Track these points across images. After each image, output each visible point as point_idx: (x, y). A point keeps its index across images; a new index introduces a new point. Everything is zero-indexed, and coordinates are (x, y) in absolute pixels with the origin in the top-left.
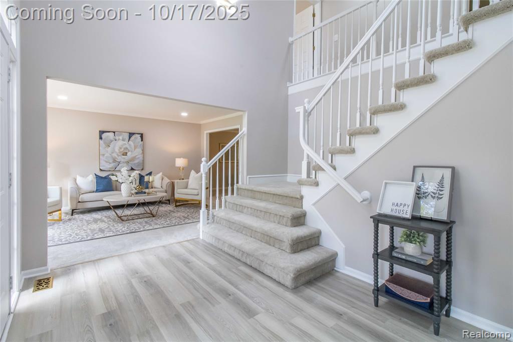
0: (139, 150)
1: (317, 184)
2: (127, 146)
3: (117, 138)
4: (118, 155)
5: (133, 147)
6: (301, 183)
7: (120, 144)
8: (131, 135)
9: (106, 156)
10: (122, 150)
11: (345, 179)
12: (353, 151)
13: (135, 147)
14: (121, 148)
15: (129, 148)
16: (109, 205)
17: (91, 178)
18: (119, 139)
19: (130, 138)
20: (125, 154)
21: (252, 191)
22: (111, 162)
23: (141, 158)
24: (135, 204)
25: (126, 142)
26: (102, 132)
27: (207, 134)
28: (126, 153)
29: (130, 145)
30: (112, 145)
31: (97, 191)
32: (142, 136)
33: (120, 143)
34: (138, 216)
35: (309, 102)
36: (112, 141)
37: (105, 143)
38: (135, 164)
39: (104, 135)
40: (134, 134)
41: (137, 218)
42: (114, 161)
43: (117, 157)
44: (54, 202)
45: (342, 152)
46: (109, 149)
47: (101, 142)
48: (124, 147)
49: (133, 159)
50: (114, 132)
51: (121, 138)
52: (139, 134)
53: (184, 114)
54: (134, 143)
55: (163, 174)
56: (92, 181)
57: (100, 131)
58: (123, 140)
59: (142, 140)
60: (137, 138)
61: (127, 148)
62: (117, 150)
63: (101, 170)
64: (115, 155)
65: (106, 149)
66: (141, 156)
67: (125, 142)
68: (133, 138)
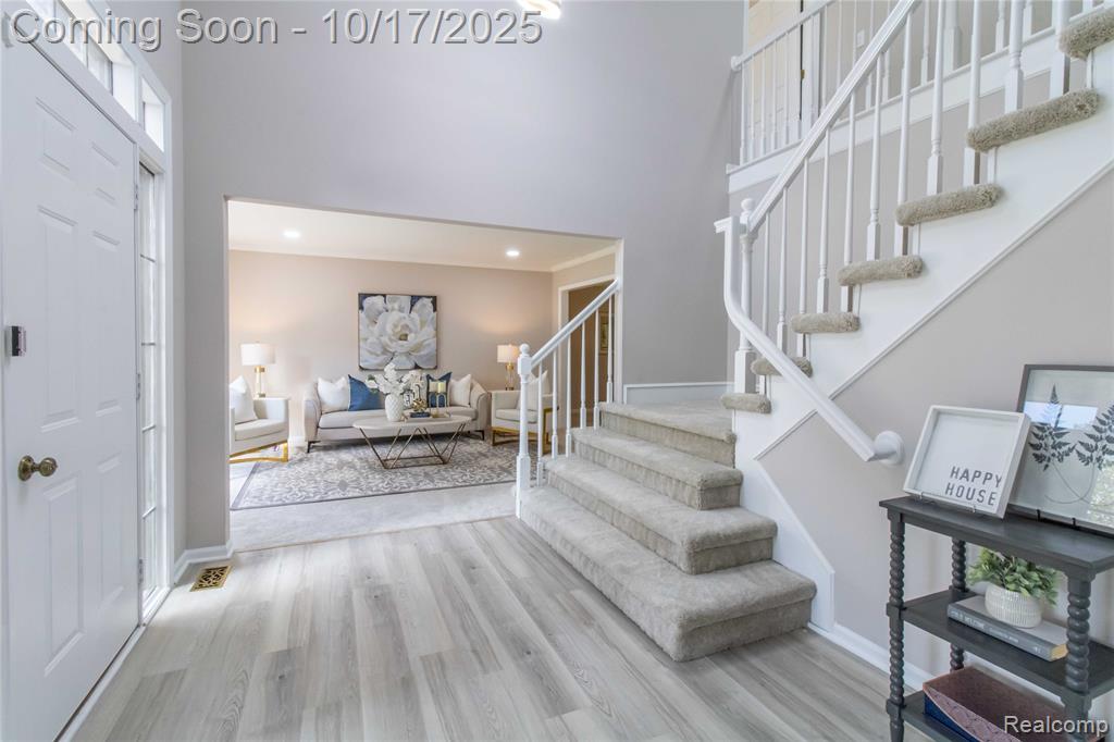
0: (429, 330)
1: (767, 408)
2: (407, 322)
3: (389, 306)
4: (391, 340)
5: (418, 322)
6: (730, 405)
7: (393, 318)
8: (415, 299)
9: (369, 341)
10: (399, 329)
11: (834, 398)
12: (854, 325)
13: (423, 324)
14: (396, 326)
15: (411, 326)
16: (363, 437)
17: (343, 383)
18: (393, 309)
19: (412, 306)
20: (404, 337)
21: (630, 418)
22: (379, 353)
23: (434, 346)
24: (408, 437)
25: (405, 315)
26: (363, 297)
27: (563, 292)
28: (406, 335)
29: (412, 320)
30: (380, 320)
31: (352, 408)
32: (434, 300)
33: (394, 316)
34: (416, 461)
35: (753, 207)
36: (380, 313)
37: (368, 316)
38: (421, 357)
39: (367, 302)
40: (419, 297)
41: (414, 463)
42: (385, 351)
43: (389, 343)
44: (273, 426)
45: (825, 327)
46: (376, 329)
47: (362, 315)
48: (403, 323)
49: (418, 347)
50: (384, 296)
51: (396, 306)
52: (429, 297)
53: (513, 253)
54: (420, 315)
55: (472, 377)
56: (343, 389)
57: (359, 295)
58: (401, 310)
59: (435, 310)
60: (424, 305)
61: (407, 326)
62: (389, 330)
63: (362, 369)
64: (385, 339)
65: (371, 328)
66: (433, 341)
67: (402, 315)
68: (418, 305)
